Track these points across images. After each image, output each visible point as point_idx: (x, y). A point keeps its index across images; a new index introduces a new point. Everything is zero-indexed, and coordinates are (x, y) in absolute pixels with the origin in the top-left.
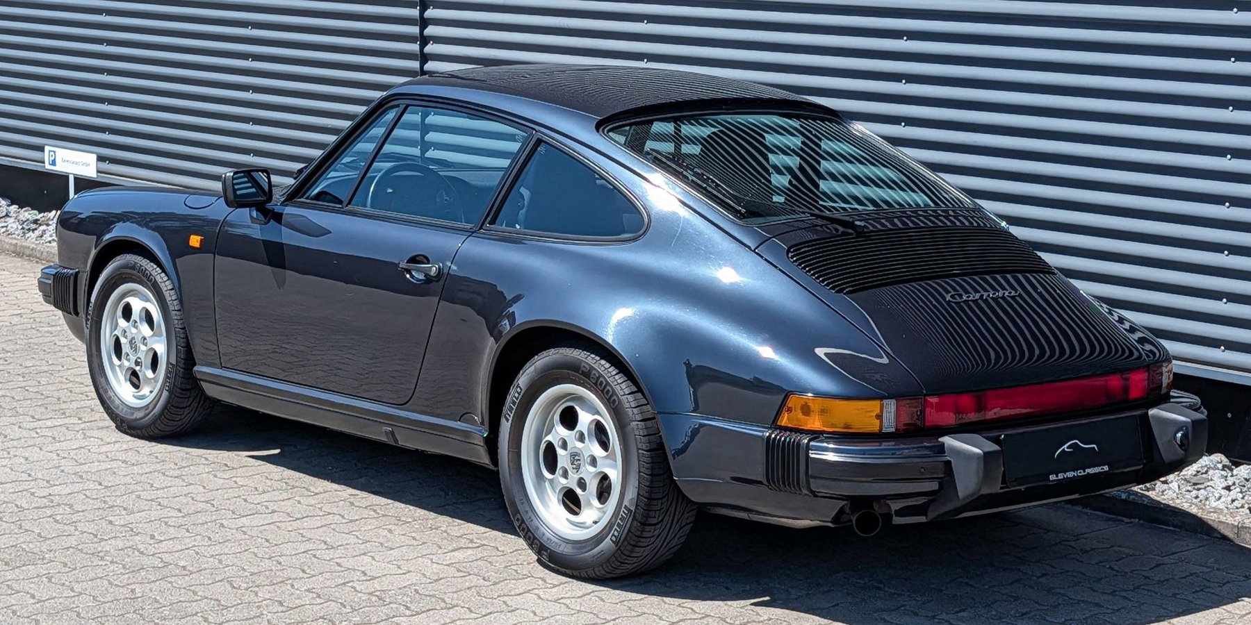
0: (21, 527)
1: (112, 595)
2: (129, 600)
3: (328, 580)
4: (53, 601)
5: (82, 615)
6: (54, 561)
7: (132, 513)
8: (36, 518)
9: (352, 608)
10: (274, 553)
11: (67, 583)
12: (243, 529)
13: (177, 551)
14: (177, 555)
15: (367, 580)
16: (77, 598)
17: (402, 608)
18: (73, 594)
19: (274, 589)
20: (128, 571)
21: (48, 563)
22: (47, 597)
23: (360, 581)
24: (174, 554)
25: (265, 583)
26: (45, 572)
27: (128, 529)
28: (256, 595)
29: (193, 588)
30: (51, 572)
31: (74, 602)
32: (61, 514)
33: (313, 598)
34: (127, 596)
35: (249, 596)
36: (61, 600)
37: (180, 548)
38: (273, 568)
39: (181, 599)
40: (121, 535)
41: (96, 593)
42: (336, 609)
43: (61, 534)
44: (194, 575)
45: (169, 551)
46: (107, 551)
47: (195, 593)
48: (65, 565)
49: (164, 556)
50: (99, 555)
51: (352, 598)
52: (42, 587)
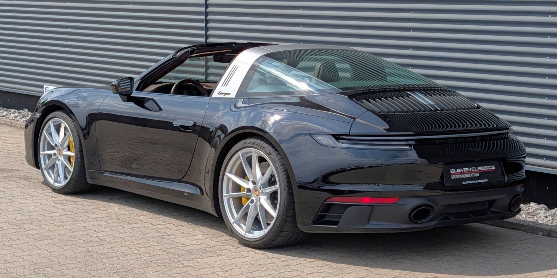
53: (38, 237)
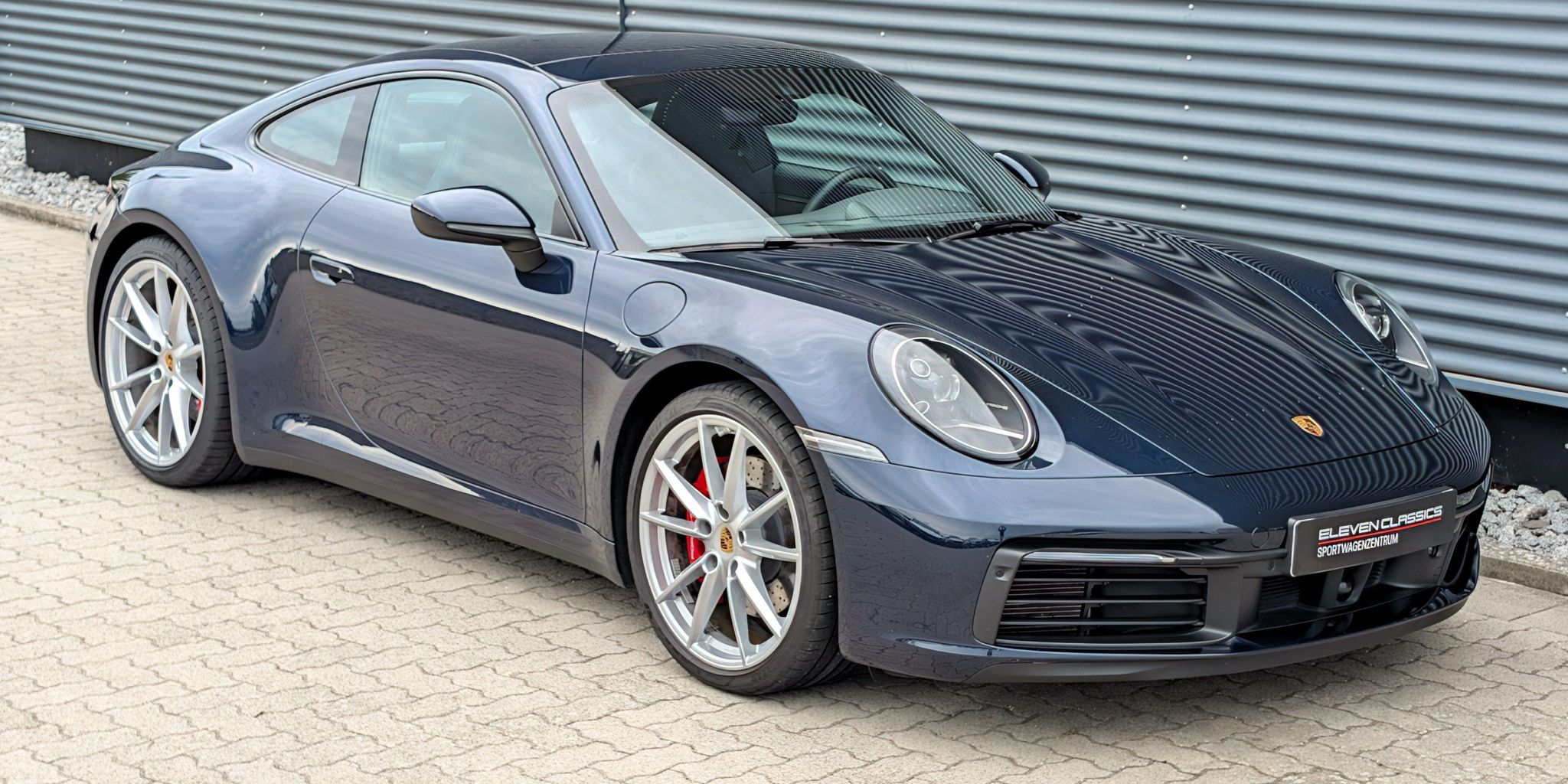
53: (160, 632)
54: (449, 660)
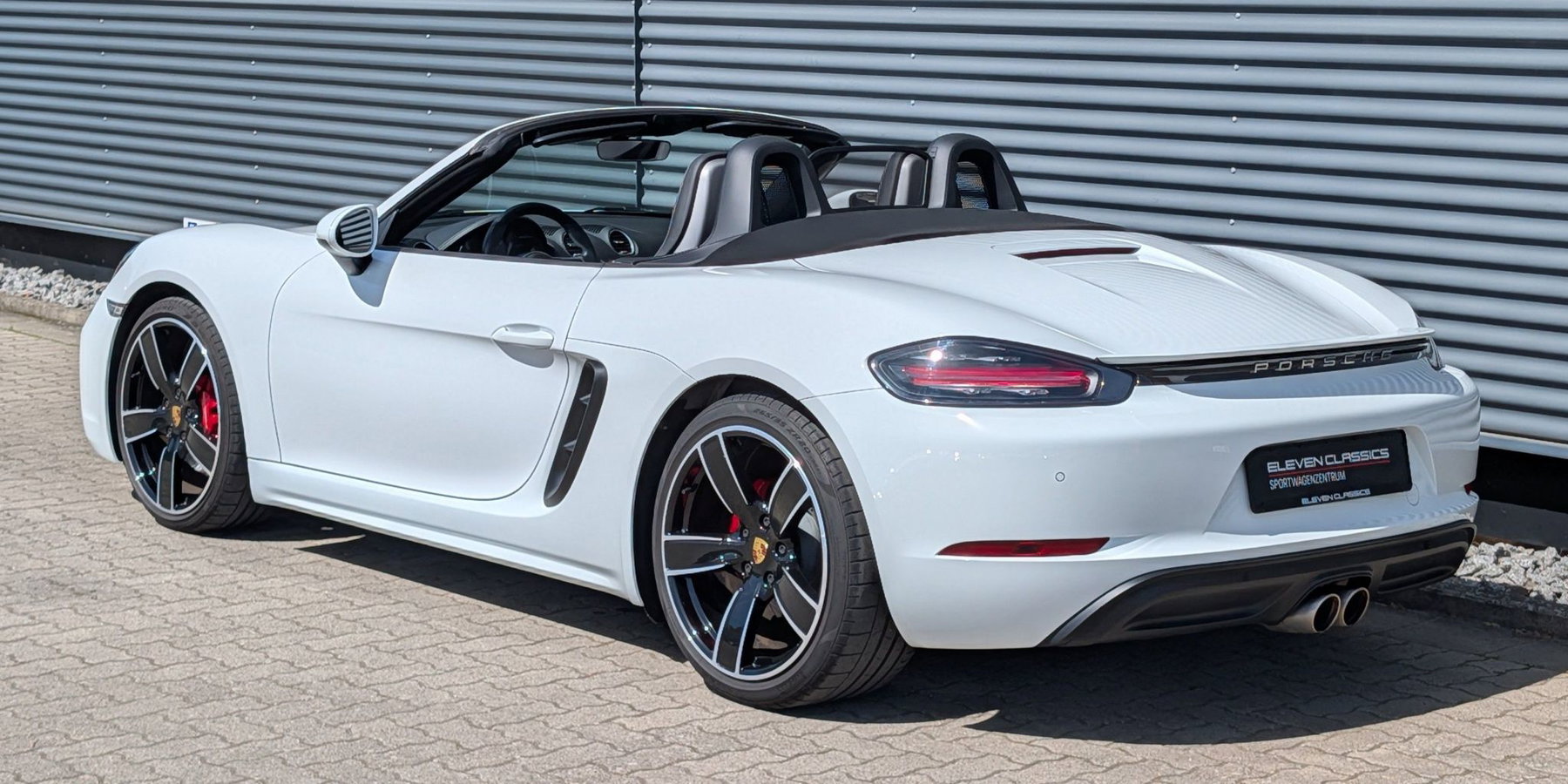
0: (198, 654)
1: (323, 737)
2: (345, 743)
3: (589, 715)
4: (249, 744)
5: (288, 762)
6: (243, 696)
7: (333, 636)
8: (215, 643)
9: (625, 751)
10: (516, 683)
11: (264, 722)
12: (473, 655)
13: (395, 682)
14: (396, 686)
15: (636, 716)
16: (279, 741)
17: (688, 750)
18: (273, 736)
19: (524, 728)
20: (337, 707)
21: (236, 698)
22: (242, 741)
23: (628, 717)
24: (392, 685)
25: (512, 720)
26: (235, 709)
27: (331, 656)
28: (503, 734)
29: (422, 727)
30: (242, 708)
31: (276, 746)
32: (245, 639)
33: (573, 738)
34: (342, 737)
35: (494, 737)
36: (259, 744)
37: (398, 678)
38: (518, 701)
39: (410, 741)
40: (323, 663)
41: (303, 734)
42: (605, 752)
43: (247, 662)
44: (422, 712)
45: (385, 681)
46: (308, 683)
47: (426, 734)
48: (259, 701)
49: (381, 688)
50: (301, 686)
51: (622, 737)
52: (234, 727)
54: (496, 713)
